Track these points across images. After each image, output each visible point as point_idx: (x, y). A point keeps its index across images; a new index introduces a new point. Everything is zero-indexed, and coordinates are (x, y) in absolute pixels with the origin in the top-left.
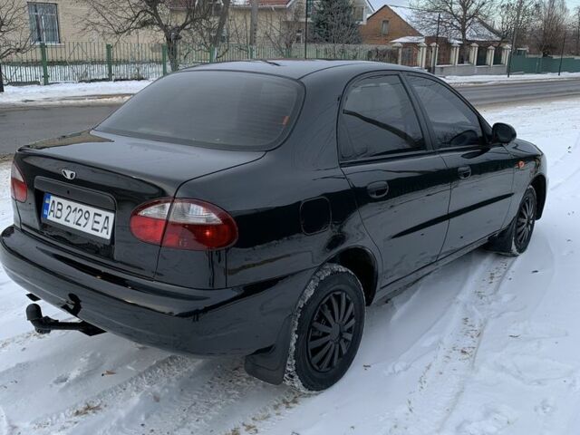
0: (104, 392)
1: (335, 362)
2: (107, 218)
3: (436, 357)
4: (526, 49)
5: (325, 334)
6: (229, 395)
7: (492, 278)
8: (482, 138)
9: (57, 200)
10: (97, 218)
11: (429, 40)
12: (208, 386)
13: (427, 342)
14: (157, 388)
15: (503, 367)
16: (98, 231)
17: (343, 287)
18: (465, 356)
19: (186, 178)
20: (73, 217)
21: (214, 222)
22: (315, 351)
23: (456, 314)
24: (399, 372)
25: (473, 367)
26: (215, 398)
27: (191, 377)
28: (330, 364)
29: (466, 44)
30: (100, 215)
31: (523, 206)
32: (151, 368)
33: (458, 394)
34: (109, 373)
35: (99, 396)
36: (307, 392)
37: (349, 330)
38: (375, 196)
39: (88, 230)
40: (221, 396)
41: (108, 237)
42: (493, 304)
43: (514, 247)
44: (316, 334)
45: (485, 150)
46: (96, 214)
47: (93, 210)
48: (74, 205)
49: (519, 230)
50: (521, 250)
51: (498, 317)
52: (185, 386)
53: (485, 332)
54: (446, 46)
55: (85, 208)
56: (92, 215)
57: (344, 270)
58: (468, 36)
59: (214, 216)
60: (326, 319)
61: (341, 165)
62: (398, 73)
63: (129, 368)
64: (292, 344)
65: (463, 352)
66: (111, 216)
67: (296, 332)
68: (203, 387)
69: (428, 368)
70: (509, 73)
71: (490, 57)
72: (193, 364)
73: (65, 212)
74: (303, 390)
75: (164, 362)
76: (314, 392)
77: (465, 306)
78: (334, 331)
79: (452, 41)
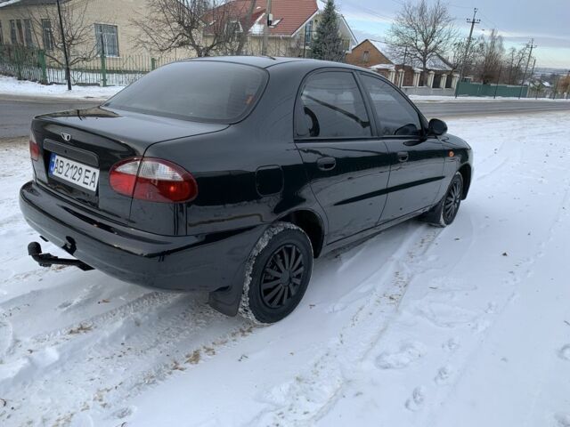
0: (97, 316)
1: (285, 301)
2: (94, 173)
3: (368, 301)
4: (471, 78)
5: (276, 278)
6: (197, 324)
7: (422, 243)
8: (421, 131)
9: (60, 158)
10: (87, 174)
11: (398, 67)
12: (182, 316)
13: (364, 289)
14: (138, 315)
15: (421, 312)
16: (87, 184)
17: (293, 241)
18: (393, 301)
19: (155, 141)
20: (70, 173)
21: (177, 180)
22: (267, 292)
23: (390, 269)
24: (337, 311)
25: (397, 310)
26: (185, 325)
27: (169, 308)
28: (280, 302)
29: (426, 72)
30: (89, 171)
31: (451, 189)
32: (139, 300)
33: (382, 331)
34: (104, 301)
35: (92, 319)
36: (260, 324)
37: (298, 276)
38: (323, 169)
39: (80, 183)
40: (190, 324)
41: (95, 190)
42: (421, 262)
43: (442, 220)
44: (269, 278)
45: (423, 140)
46: (87, 170)
47: (85, 167)
48: (72, 163)
49: (447, 207)
50: (448, 223)
51: (423, 272)
52: (163, 314)
53: (411, 283)
54: (410, 72)
55: (79, 165)
56: (84, 171)
57: (295, 228)
58: (427, 66)
59: (177, 175)
60: (277, 267)
61: (296, 141)
62: (352, 71)
63: (121, 298)
64: (247, 285)
65: (391, 298)
66: (97, 171)
67: (251, 275)
68: (178, 316)
69: (361, 309)
70: (456, 95)
71: (443, 82)
72: (172, 298)
73: (65, 168)
74: (256, 322)
75: (149, 295)
76: (266, 324)
77: (398, 262)
78: (284, 276)
79: (415, 69)
